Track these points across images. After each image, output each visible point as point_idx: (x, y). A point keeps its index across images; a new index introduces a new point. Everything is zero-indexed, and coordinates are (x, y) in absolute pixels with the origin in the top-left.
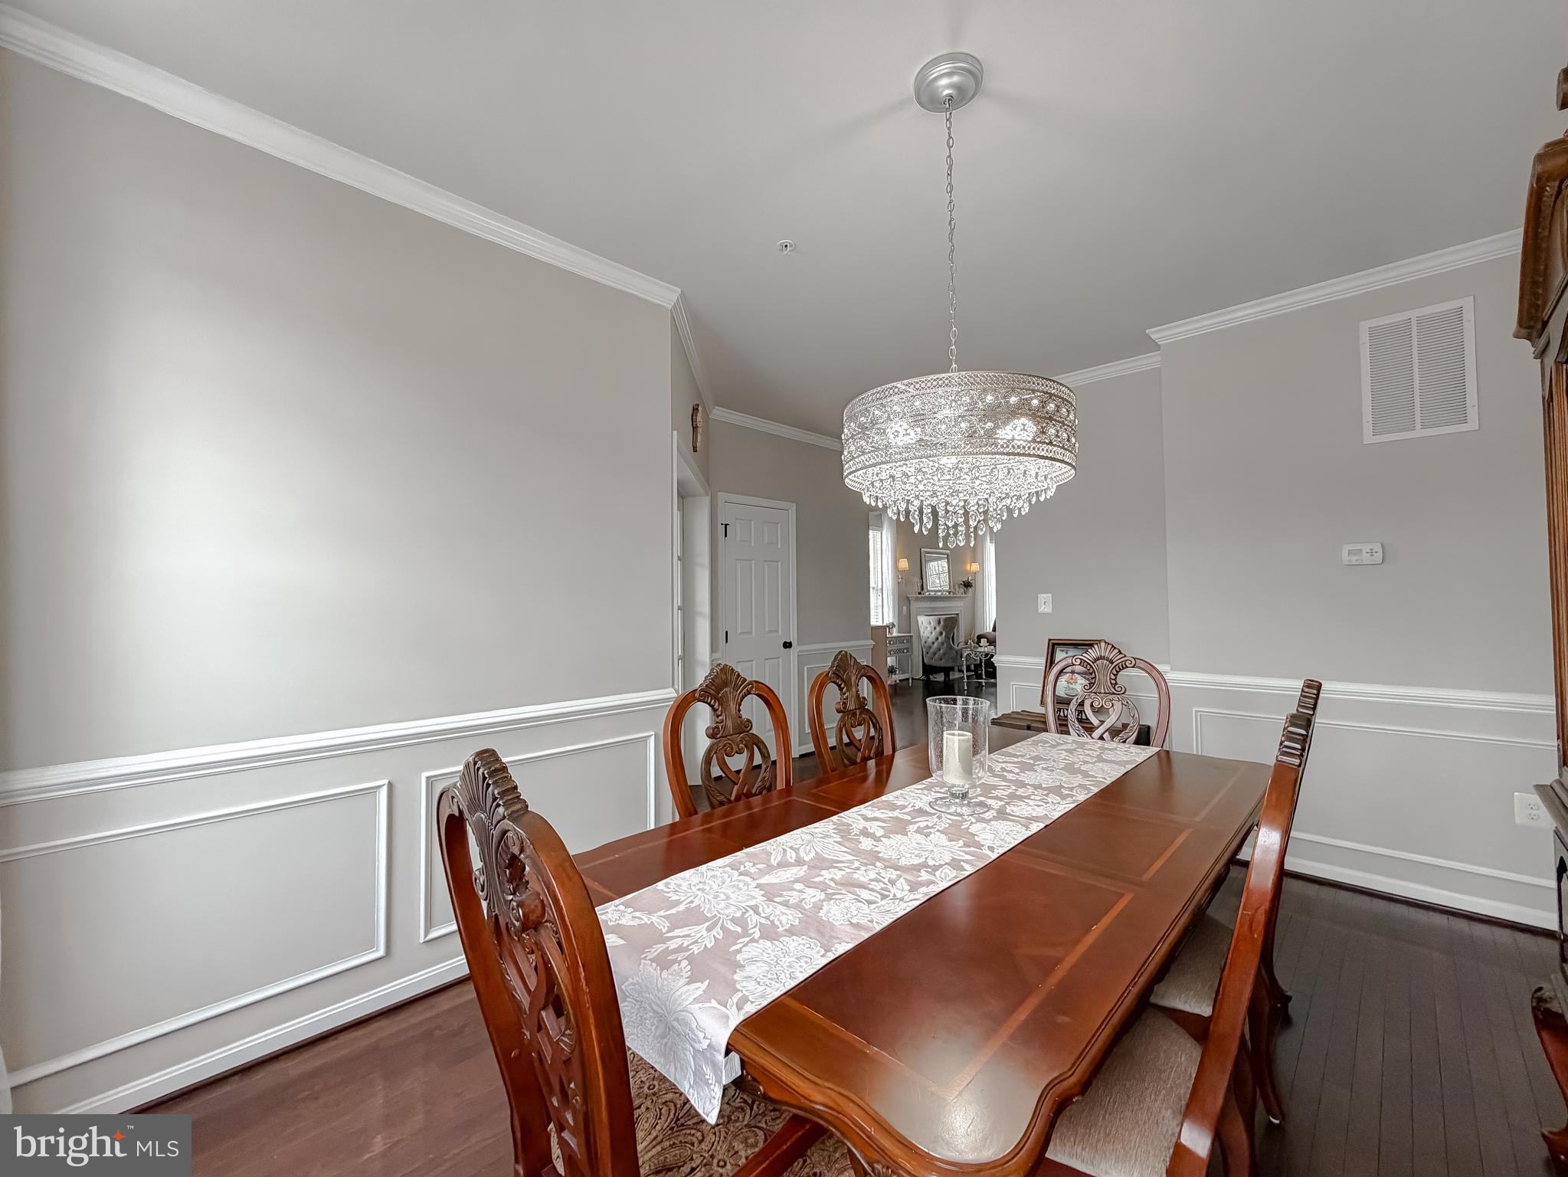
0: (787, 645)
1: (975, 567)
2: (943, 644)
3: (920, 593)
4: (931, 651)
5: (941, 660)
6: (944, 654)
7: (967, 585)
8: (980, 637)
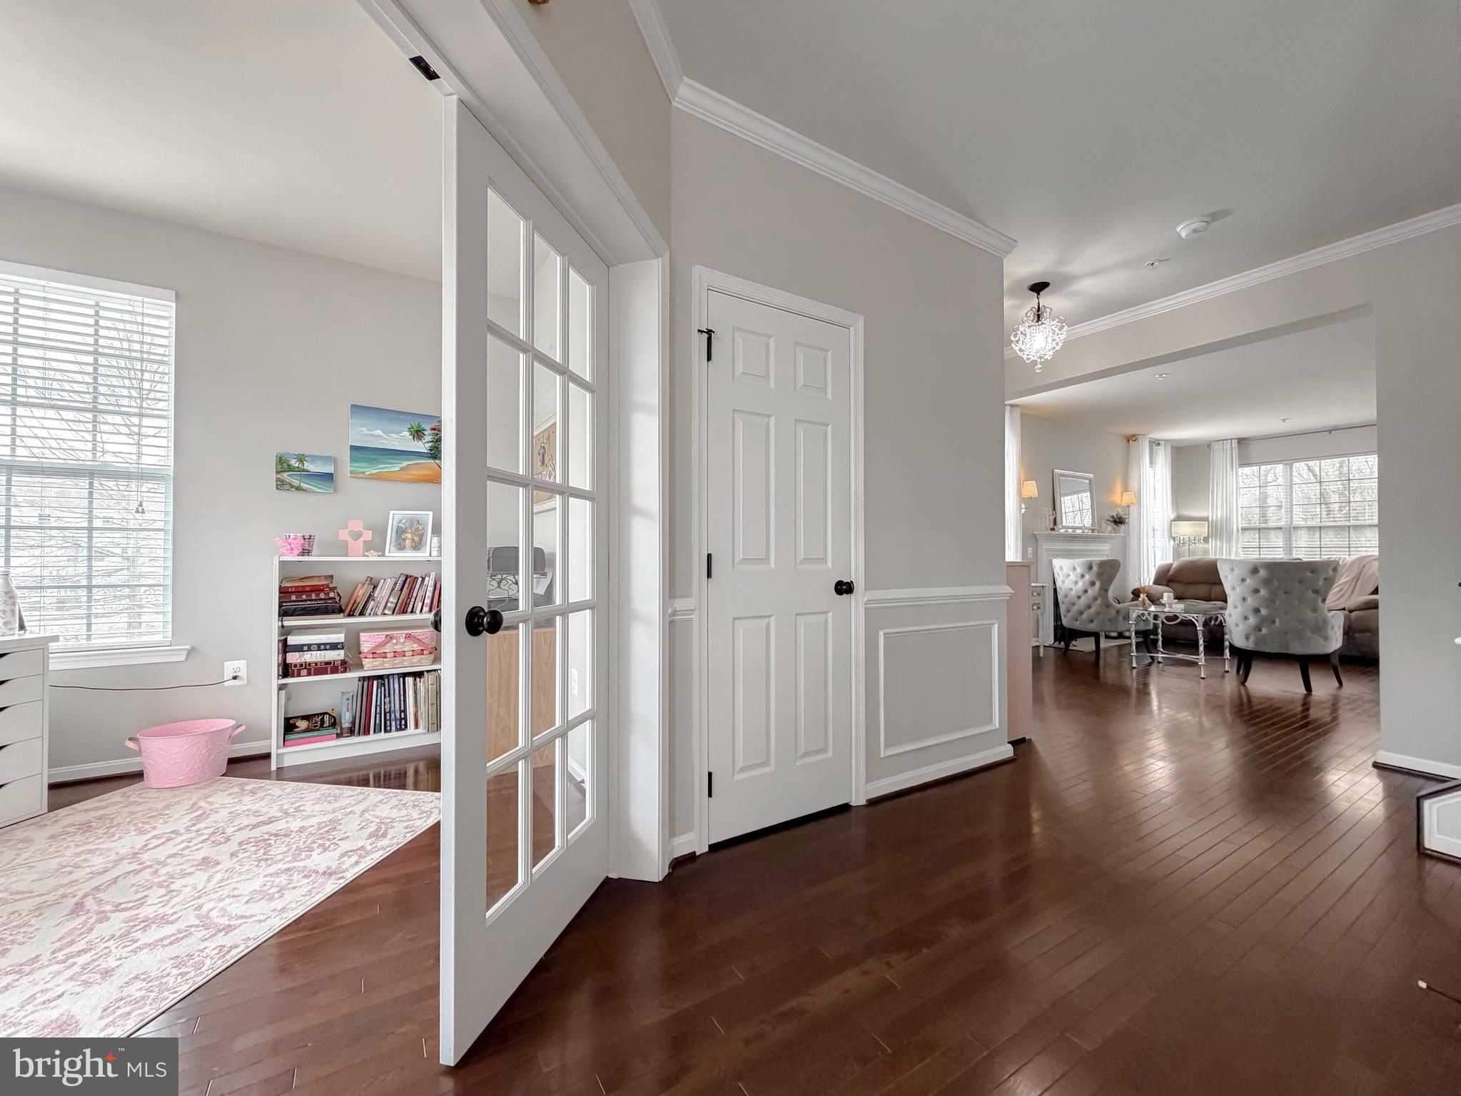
0: (844, 588)
1: (1128, 498)
2: (1095, 599)
3: (1052, 529)
4: (1075, 608)
5: (1092, 622)
6: (1098, 613)
7: (1118, 521)
8: (1136, 593)
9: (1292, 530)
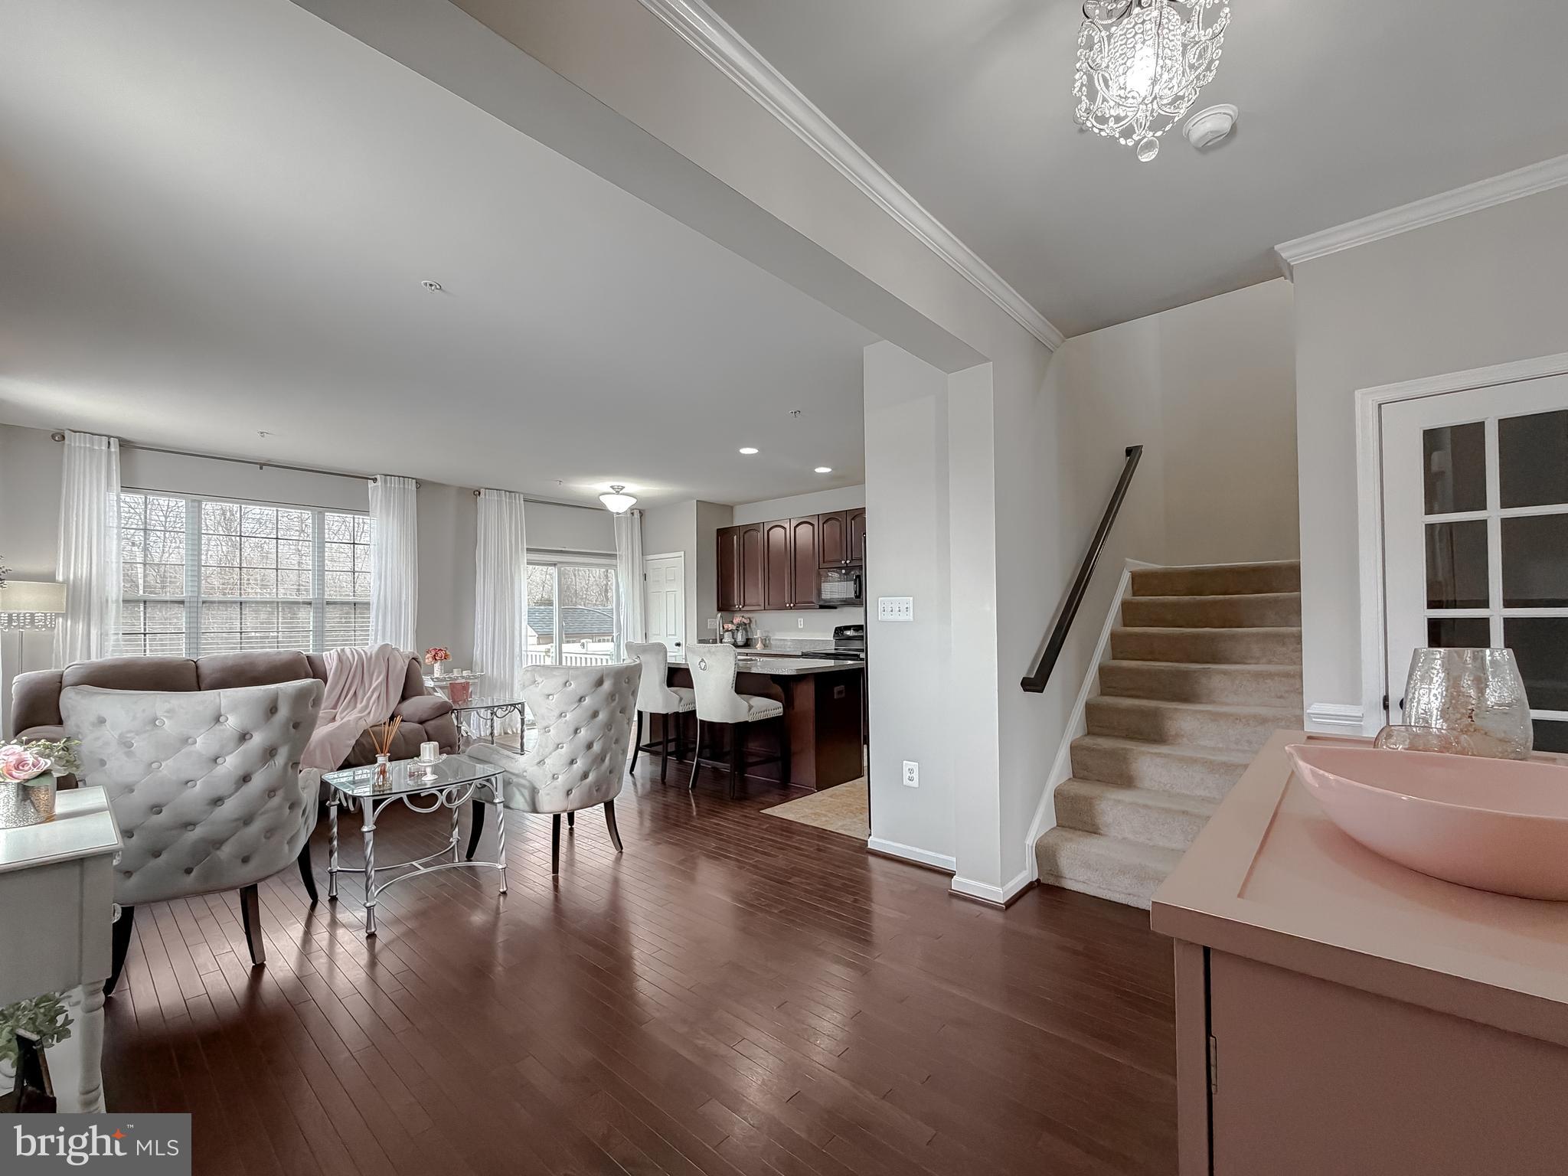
9: (200, 605)
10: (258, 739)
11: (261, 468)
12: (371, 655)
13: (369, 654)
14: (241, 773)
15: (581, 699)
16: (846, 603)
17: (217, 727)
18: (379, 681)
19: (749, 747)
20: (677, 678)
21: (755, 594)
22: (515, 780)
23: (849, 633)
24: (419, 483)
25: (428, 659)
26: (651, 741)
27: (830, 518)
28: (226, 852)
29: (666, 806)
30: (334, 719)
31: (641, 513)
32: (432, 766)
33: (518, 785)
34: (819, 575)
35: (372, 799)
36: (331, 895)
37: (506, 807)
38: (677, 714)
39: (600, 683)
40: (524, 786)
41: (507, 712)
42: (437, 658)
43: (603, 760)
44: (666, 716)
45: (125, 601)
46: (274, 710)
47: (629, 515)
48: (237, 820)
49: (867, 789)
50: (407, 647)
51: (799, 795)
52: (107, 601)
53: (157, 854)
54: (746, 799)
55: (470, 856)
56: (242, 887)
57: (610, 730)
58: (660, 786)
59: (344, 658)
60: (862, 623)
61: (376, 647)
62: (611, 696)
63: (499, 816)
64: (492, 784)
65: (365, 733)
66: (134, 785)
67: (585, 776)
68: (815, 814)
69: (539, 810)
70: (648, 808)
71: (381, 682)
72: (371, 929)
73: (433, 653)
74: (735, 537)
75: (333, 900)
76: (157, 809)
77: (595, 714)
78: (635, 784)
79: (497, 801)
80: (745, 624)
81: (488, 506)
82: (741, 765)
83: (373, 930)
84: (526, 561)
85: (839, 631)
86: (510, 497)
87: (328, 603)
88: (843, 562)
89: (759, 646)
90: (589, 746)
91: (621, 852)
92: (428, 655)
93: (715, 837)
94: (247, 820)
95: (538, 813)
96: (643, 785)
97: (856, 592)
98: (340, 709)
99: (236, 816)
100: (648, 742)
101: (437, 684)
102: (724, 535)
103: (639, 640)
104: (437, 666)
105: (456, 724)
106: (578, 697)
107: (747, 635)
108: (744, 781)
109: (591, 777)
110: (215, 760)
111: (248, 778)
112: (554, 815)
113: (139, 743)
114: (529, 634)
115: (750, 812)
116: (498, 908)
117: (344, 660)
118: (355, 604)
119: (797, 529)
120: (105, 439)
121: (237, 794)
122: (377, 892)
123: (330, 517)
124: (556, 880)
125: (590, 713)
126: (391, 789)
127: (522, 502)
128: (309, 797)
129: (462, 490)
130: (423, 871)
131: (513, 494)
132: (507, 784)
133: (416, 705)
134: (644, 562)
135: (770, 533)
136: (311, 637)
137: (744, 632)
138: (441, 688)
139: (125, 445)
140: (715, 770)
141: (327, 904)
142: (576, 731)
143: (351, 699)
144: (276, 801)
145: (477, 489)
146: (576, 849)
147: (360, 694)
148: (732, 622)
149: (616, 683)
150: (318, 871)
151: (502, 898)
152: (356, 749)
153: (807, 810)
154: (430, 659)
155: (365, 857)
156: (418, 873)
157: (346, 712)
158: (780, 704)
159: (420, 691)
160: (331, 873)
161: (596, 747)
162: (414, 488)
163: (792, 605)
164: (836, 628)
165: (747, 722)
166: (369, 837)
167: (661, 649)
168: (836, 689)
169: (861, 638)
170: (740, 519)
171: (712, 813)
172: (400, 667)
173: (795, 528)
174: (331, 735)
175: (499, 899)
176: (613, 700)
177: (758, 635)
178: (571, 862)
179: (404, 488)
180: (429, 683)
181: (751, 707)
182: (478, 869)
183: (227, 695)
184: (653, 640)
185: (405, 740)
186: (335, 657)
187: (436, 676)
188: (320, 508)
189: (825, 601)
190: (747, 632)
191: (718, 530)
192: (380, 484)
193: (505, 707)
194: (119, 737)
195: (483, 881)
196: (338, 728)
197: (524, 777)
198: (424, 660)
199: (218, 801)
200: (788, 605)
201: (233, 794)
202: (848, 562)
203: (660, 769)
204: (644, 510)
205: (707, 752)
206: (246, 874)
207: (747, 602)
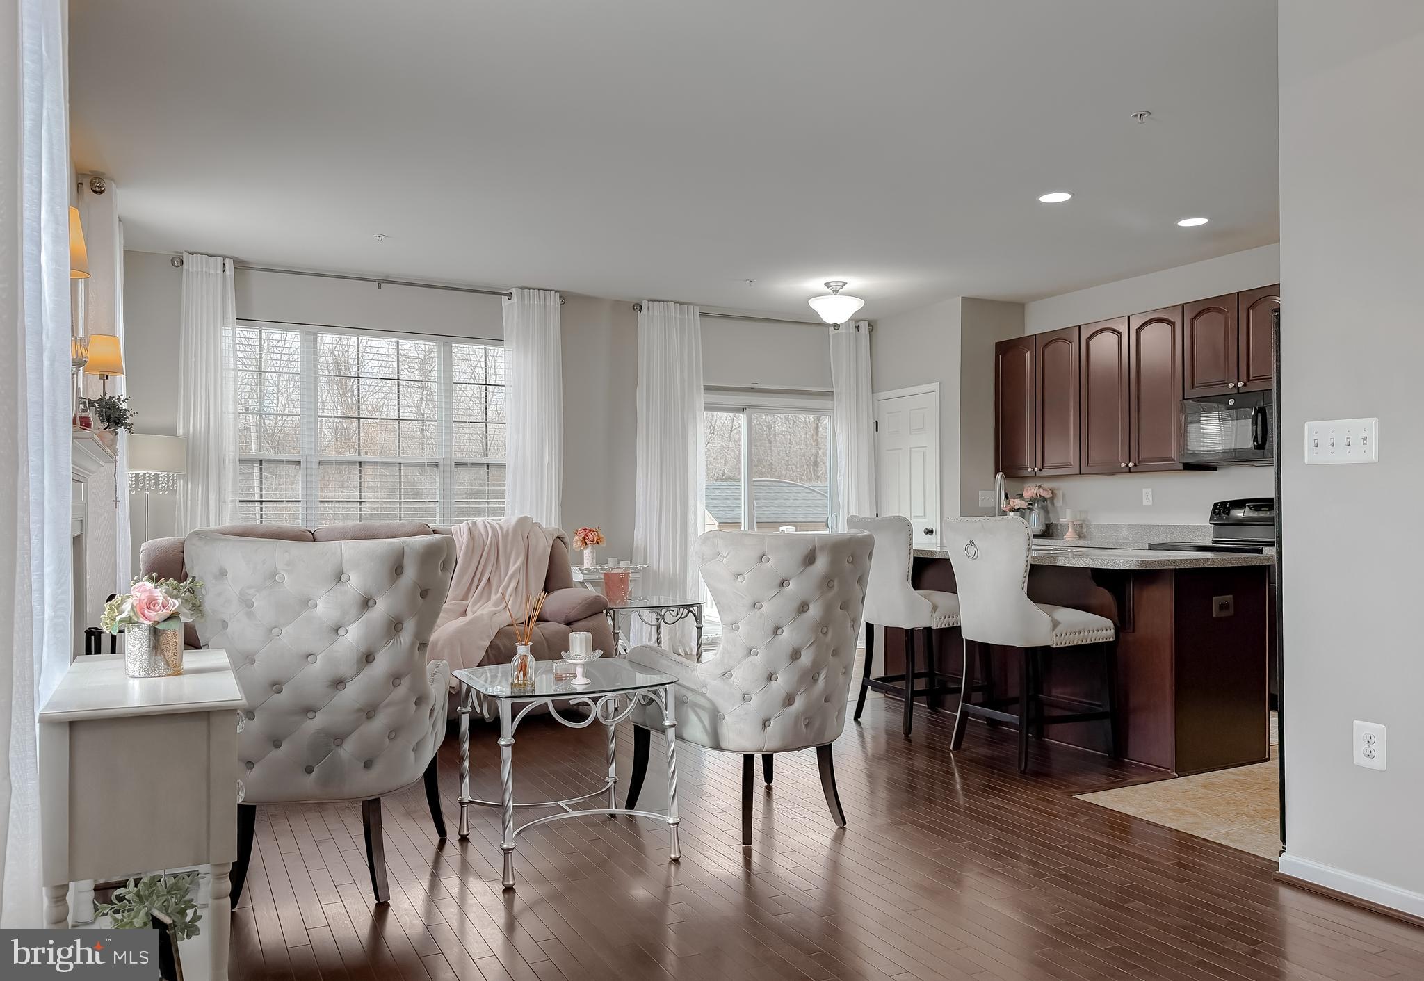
9: (317, 466)
10: (382, 608)
11: (379, 287)
12: (508, 531)
13: (505, 530)
14: (363, 649)
15: (783, 583)
16: (1236, 458)
17: (338, 587)
18: (516, 566)
19: (1053, 694)
20: (930, 575)
21: (1062, 451)
22: (691, 697)
23: (1239, 514)
24: (564, 297)
25: (576, 543)
26: (886, 673)
27: (1204, 308)
28: (347, 750)
29: (912, 772)
30: (464, 613)
31: (871, 325)
32: (583, 664)
33: (695, 706)
34: (1182, 410)
35: (510, 701)
36: (462, 833)
37: (679, 737)
38: (928, 630)
39: (810, 559)
40: (703, 708)
41: (678, 617)
42: (588, 542)
43: (815, 680)
44: (910, 633)
45: (241, 461)
46: (399, 571)
47: (853, 330)
48: (360, 710)
49: (1278, 780)
50: (549, 520)
51: (1144, 779)
52: (224, 460)
53: (277, 744)
54: (1048, 775)
55: (631, 804)
56: (364, 799)
57: (825, 634)
58: (901, 743)
59: (476, 533)
60: (1271, 494)
61: (514, 520)
62: (827, 582)
63: (669, 746)
64: (659, 697)
65: (500, 633)
66: (254, 655)
67: (789, 701)
68: (1174, 811)
69: (723, 745)
70: (883, 774)
71: (520, 568)
72: (508, 881)
73: (583, 535)
74: (1028, 354)
75: (464, 839)
76: (276, 686)
77: (803, 608)
78: (861, 735)
79: (667, 723)
80: (1045, 500)
81: (652, 324)
82: (1038, 721)
83: (511, 883)
84: (703, 405)
85: (1221, 510)
86: (682, 312)
87: (457, 465)
88: (1231, 385)
89: (1069, 536)
90: (795, 655)
91: (843, 828)
92: (577, 537)
93: (995, 826)
94: (369, 712)
95: (722, 750)
96: (874, 737)
97: (1256, 439)
98: (471, 601)
99: (357, 706)
100: (882, 674)
101: (588, 577)
102: (1007, 352)
103: (867, 513)
104: (587, 553)
105: (612, 629)
106: (778, 581)
107: (1047, 517)
108: (1044, 751)
109: (799, 703)
110: (336, 630)
111: (371, 658)
112: (745, 756)
113: (259, 602)
114: (708, 521)
115: (1058, 796)
116: (668, 879)
117: (476, 537)
118: (488, 466)
119: (1142, 333)
120: (220, 260)
121: (360, 676)
122: (516, 832)
123: (458, 349)
124: (747, 854)
125: (796, 604)
126: (533, 691)
127: (698, 318)
128: (437, 694)
129: (617, 304)
130: (572, 814)
131: (686, 306)
132: (680, 702)
133: (560, 600)
134: (876, 401)
135: (1092, 342)
136: (438, 509)
137: (1042, 512)
138: (593, 583)
139: (240, 266)
140: (993, 724)
141: (457, 844)
142: (776, 630)
143: (486, 585)
144: (402, 690)
145: (638, 302)
146: (776, 815)
147: (494, 582)
148: (1021, 496)
149: (834, 563)
150: (446, 802)
151: (673, 867)
152: (489, 651)
153: (1159, 803)
154: (579, 543)
155: (502, 783)
156: (566, 816)
157: (478, 605)
158: (1109, 623)
159: (567, 583)
160: (461, 804)
161: (806, 658)
162: (558, 305)
163: (1131, 465)
164: (1216, 504)
165: (1048, 647)
166: (507, 754)
167: (904, 526)
168: (1217, 600)
169: (1268, 522)
170: (1037, 323)
171: (989, 789)
172: (543, 548)
173: (1138, 331)
174: (461, 632)
175: (669, 869)
176: (830, 588)
177: (1065, 516)
178: (768, 832)
179: (545, 305)
180: (577, 576)
181: (1055, 624)
182: (641, 823)
183: (349, 549)
184: (890, 511)
185: (547, 641)
186: (466, 532)
187: (586, 566)
188: (446, 337)
189: (1194, 454)
190: (1047, 512)
191: (996, 343)
192: (516, 301)
193: (675, 609)
194: (240, 594)
195: (647, 840)
196: (470, 623)
197: (703, 695)
198: (572, 542)
199: (338, 683)
200: (1123, 465)
201: (355, 676)
202: (1240, 384)
203: (901, 718)
204: (876, 321)
205: (978, 696)
206: (366, 783)
207: (1048, 461)
